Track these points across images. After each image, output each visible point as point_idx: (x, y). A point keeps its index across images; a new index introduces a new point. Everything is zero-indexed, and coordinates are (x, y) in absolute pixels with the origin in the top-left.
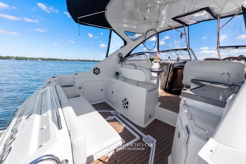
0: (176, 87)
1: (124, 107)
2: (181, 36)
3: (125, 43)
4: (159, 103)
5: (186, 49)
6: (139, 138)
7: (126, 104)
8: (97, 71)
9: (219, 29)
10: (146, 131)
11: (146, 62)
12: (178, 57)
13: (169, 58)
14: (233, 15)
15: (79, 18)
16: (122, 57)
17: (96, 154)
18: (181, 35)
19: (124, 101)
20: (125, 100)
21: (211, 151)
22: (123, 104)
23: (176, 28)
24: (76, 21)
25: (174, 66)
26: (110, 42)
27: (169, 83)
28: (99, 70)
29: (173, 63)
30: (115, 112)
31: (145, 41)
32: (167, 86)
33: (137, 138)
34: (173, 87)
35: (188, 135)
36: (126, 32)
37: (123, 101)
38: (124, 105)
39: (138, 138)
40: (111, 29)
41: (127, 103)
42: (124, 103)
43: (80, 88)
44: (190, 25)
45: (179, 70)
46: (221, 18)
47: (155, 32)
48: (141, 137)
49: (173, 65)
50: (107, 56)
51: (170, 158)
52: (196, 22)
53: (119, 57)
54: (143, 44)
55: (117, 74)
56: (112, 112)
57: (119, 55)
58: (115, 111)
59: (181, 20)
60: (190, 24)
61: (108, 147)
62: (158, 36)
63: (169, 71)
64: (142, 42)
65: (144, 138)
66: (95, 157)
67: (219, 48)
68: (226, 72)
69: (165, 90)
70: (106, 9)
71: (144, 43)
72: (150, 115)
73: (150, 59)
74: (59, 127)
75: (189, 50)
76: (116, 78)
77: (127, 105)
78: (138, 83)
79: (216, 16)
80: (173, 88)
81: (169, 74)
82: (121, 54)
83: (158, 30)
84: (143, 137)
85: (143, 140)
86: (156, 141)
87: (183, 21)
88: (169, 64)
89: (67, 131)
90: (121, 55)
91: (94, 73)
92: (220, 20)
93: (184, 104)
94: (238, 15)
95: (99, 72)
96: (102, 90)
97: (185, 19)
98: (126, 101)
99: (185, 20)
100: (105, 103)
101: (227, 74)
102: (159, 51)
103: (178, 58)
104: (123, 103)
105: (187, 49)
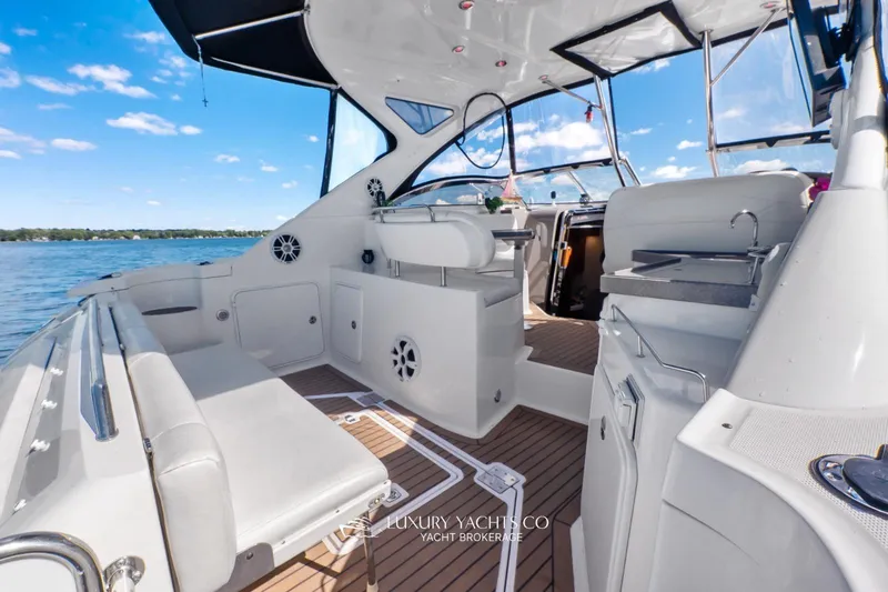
0: (582, 298)
1: (400, 372)
2: (588, 114)
3: (392, 142)
4: (529, 350)
5: (606, 162)
6: (461, 476)
7: (406, 358)
8: (289, 249)
9: (711, 81)
10: (486, 449)
11: (472, 211)
12: (583, 193)
13: (553, 195)
14: (750, 33)
15: (199, 37)
16: (383, 194)
17: (281, 538)
18: (586, 110)
19: (399, 350)
20: (403, 344)
21: (726, 426)
22: (396, 362)
23: (568, 87)
24: (190, 50)
25: (573, 220)
26: (331, 137)
27: (559, 284)
28: (296, 243)
29: (566, 212)
30: (368, 396)
31: (462, 135)
32: (553, 294)
33: (453, 476)
34: (574, 298)
35: (634, 406)
36: (391, 102)
37: (396, 352)
38: (399, 365)
39: (457, 476)
40: (333, 86)
41: (411, 356)
42: (398, 358)
43: (224, 316)
44: (614, 75)
45: (591, 241)
46: (716, 43)
47: (497, 105)
48: (469, 472)
49: (568, 218)
50: (324, 191)
51: (577, 531)
52: (636, 62)
53: (372, 194)
54: (458, 145)
55: (368, 257)
56: (354, 396)
57: (369, 187)
58: (366, 394)
59: (585, 56)
60: (614, 70)
61: (335, 507)
62: (509, 116)
63: (557, 239)
64: (454, 140)
65: (480, 473)
66: (276, 549)
67: (715, 149)
68: (745, 211)
69: (548, 308)
70: (308, 6)
71: (460, 141)
72: (499, 393)
73: (487, 200)
74: (101, 429)
75: (618, 162)
76: (364, 270)
77: (411, 365)
78: (445, 277)
79: (699, 37)
80: (574, 303)
81: (555, 250)
82: (379, 182)
83: (508, 97)
84: (475, 471)
85: (476, 481)
86: (523, 479)
87: (591, 57)
88: (553, 216)
89: (140, 442)
90: (378, 186)
91: (279, 254)
92: (712, 50)
93: (614, 321)
94: (766, 30)
95: (297, 253)
96: (313, 320)
97: (597, 51)
98: (407, 348)
99: (600, 54)
100: (326, 368)
101: (749, 216)
102: (514, 172)
103: (583, 196)
104: (395, 357)
105: (610, 160)
